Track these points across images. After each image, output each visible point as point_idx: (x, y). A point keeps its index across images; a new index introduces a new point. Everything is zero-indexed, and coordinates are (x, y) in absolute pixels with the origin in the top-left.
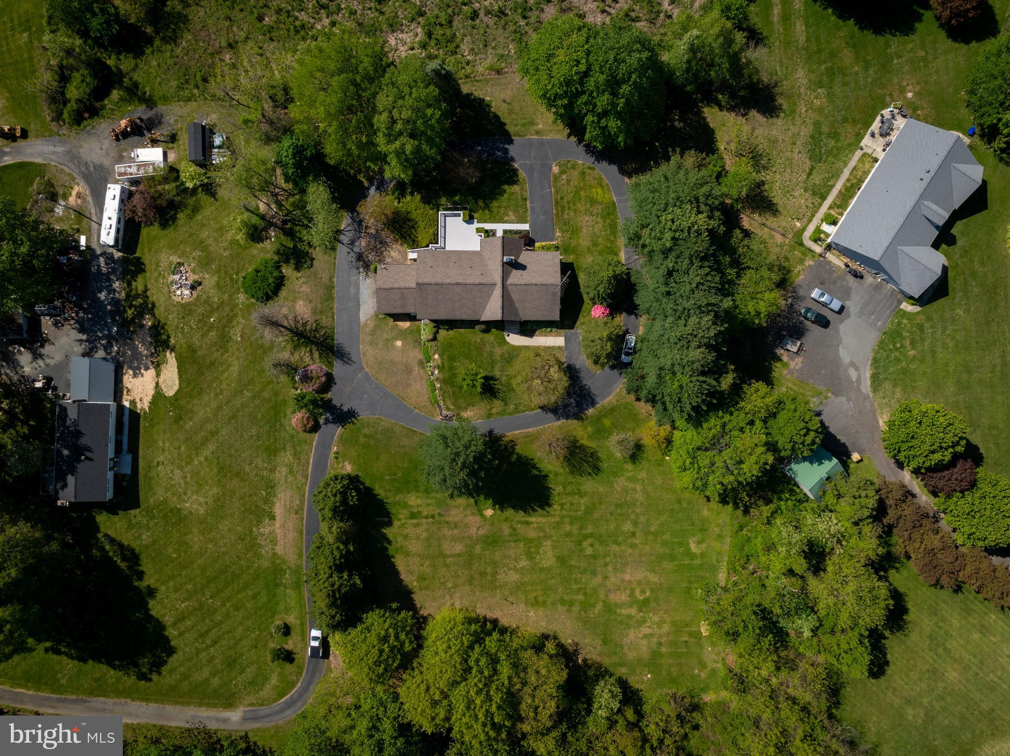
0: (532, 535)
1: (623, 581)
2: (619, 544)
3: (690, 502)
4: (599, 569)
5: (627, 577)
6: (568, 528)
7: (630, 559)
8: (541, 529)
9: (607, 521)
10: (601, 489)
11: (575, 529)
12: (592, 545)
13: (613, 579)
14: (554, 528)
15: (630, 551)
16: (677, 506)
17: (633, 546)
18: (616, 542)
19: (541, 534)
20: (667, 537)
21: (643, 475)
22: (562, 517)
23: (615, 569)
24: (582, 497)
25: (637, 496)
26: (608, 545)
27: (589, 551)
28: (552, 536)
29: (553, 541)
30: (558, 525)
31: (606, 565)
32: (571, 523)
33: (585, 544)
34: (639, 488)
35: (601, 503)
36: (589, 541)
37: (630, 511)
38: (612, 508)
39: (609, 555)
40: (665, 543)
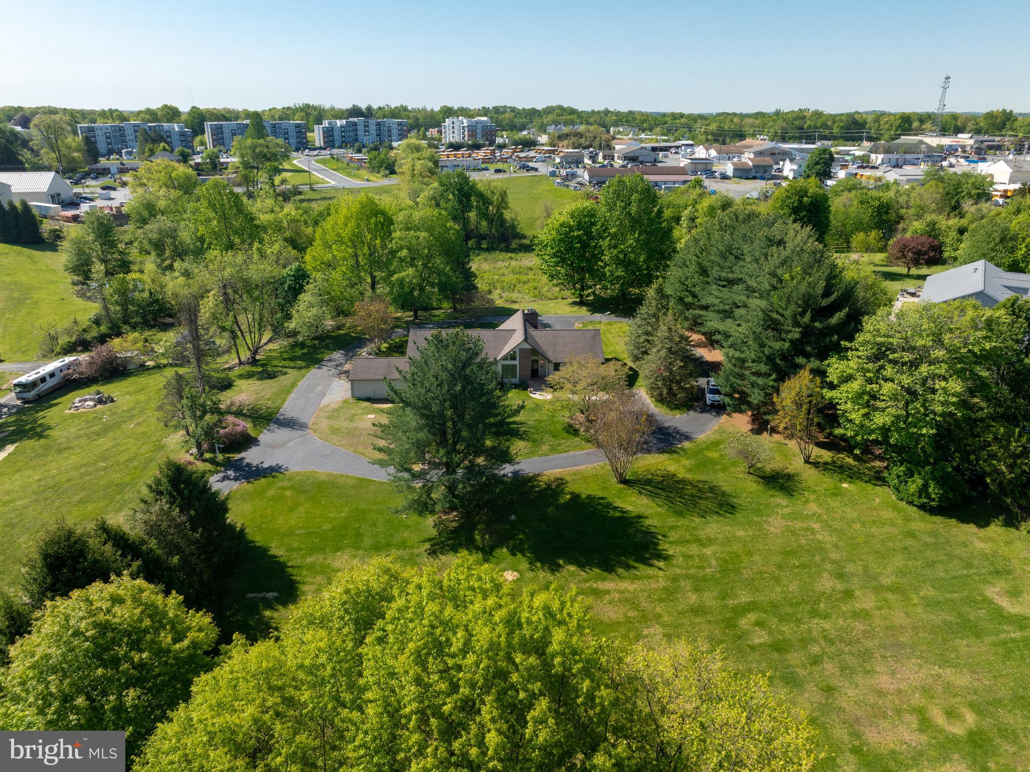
0: (614, 617)
1: (880, 693)
2: (827, 616)
3: (933, 534)
4: (801, 672)
5: (884, 681)
6: (693, 598)
7: (869, 644)
8: (633, 603)
9: (777, 580)
10: (741, 533)
11: (710, 598)
12: (760, 624)
13: (851, 692)
14: (661, 600)
15: (859, 626)
16: (910, 542)
17: (862, 615)
18: (814, 613)
19: (631, 614)
20: (929, 592)
21: (813, 507)
22: (675, 579)
23: (843, 669)
24: (704, 545)
25: (820, 537)
26: (799, 621)
27: (760, 637)
28: (658, 617)
29: (664, 626)
30: (670, 594)
31: (816, 661)
32: (697, 589)
33: (745, 622)
34: (816, 526)
35: (750, 553)
36: (752, 617)
37: (817, 558)
38: (777, 558)
39: (815, 641)
40: (930, 604)
